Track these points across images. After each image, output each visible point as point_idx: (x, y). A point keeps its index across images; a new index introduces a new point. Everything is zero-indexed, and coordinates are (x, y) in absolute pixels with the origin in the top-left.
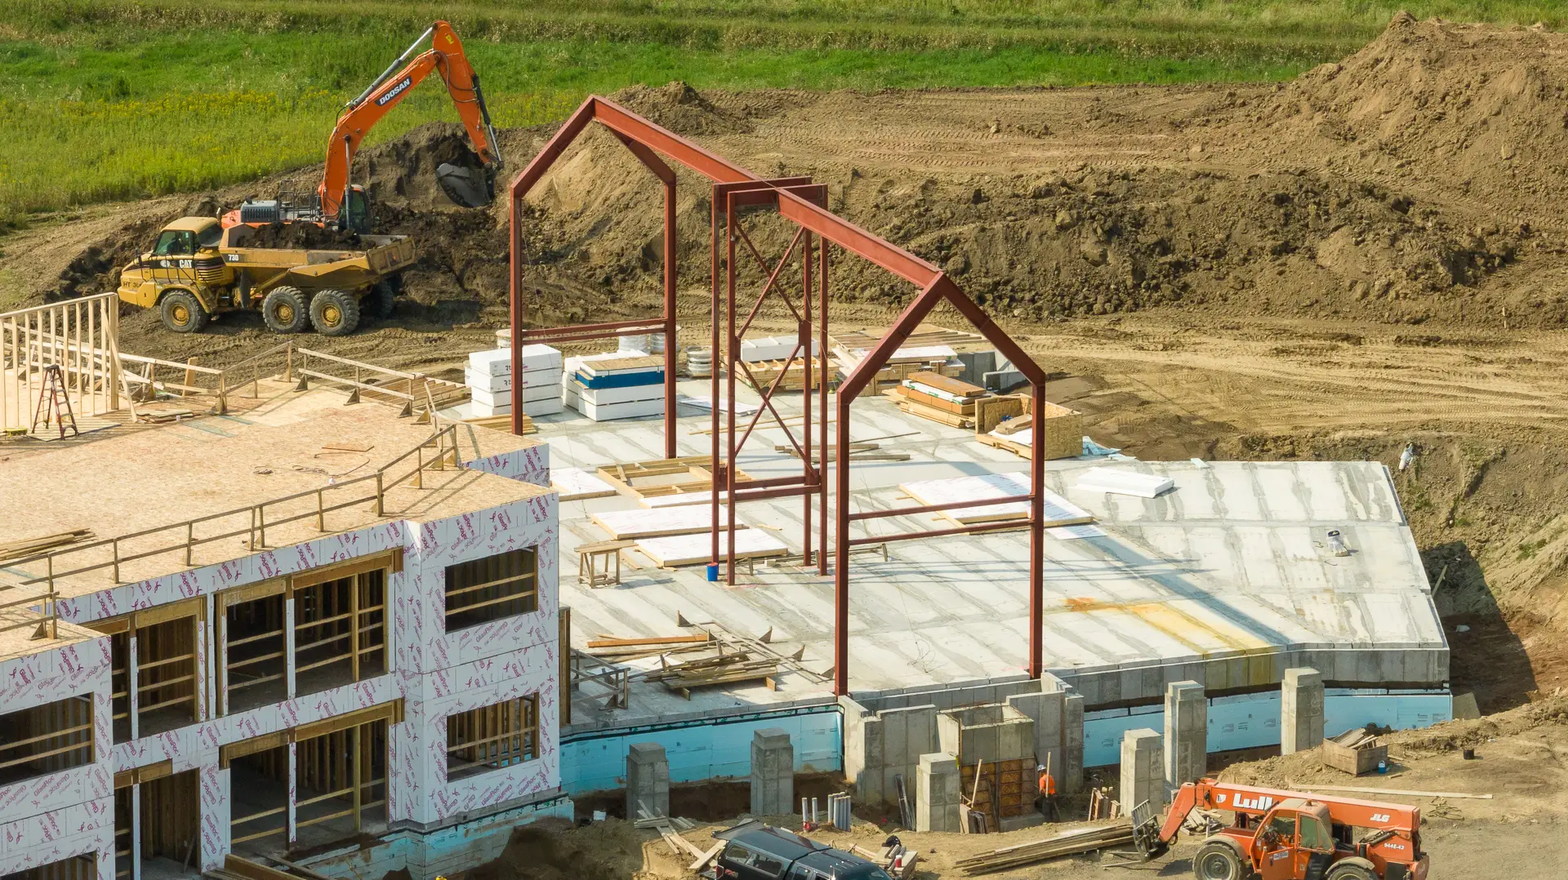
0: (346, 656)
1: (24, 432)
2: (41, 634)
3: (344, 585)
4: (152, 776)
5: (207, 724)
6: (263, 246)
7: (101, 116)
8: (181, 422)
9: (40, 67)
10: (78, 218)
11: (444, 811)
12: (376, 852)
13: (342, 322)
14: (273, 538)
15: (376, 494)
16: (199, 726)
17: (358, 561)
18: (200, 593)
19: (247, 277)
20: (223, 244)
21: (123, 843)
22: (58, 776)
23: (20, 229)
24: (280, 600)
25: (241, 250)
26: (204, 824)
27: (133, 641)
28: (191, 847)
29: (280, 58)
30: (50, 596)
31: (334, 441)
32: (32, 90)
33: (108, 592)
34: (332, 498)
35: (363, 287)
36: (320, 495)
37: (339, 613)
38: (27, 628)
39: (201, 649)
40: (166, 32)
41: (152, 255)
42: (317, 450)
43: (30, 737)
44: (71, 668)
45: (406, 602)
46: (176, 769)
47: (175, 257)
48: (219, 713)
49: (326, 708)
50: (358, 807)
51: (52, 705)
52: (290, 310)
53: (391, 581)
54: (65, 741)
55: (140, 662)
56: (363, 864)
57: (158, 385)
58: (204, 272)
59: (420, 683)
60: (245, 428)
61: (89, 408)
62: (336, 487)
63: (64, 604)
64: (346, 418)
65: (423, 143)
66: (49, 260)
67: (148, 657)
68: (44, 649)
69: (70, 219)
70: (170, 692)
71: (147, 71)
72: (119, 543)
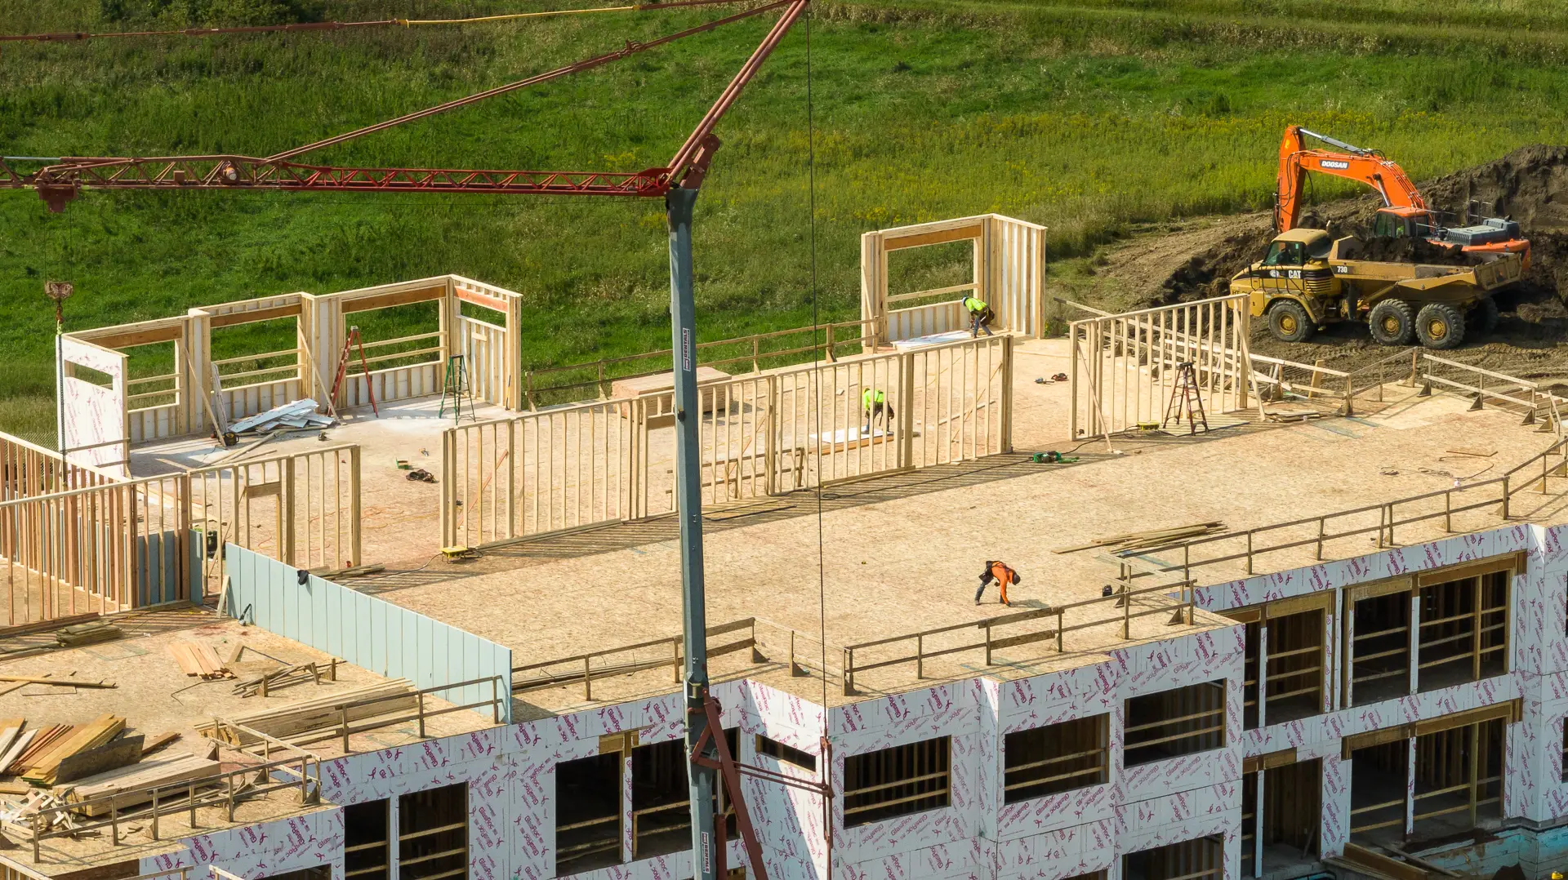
0: (1468, 655)
1: (1156, 426)
2: (1178, 620)
3: (1468, 586)
4: (1275, 763)
5: (1331, 716)
6: (1372, 259)
7: (1202, 131)
8: (1308, 423)
9: (1141, 82)
10: (1180, 229)
11: (1557, 809)
12: (1490, 848)
13: (1448, 335)
14: (1402, 536)
15: (1502, 497)
16: (1323, 717)
17: (1482, 562)
18: (1330, 587)
19: (1356, 289)
20: (1332, 256)
21: (1248, 827)
22: (1189, 758)
23: (1124, 238)
24: (1404, 599)
25: (1350, 262)
26: (1325, 812)
27: (1264, 631)
28: (1311, 834)
29: (1376, 79)
30: (1187, 584)
31: (1458, 446)
32: (1134, 105)
33: (1241, 583)
34: (1458, 499)
35: (1469, 302)
36: (1448, 496)
37: (1462, 613)
38: (1164, 614)
39: (1328, 642)
40: (1263, 51)
41: (1262, 265)
42: (1441, 453)
43: (1162, 719)
44: (1206, 654)
45: (1528, 605)
46: (1300, 758)
47: (1285, 267)
48: (1343, 705)
49: (1447, 704)
50: (1474, 803)
51: (1185, 689)
52: (1396, 323)
53: (1515, 582)
54: (1196, 724)
55: (1269, 652)
56: (1477, 858)
57: (1285, 386)
58: (1312, 283)
59: (1539, 684)
60: (1370, 430)
61: (1219, 405)
62: (1460, 489)
63: (1198, 592)
64: (1470, 424)
65: (1524, 165)
66: (1152, 269)
67: (1276, 649)
68: (1181, 634)
69: (1172, 230)
70: (1296, 683)
71: (1244, 89)
72: (1253, 535)
